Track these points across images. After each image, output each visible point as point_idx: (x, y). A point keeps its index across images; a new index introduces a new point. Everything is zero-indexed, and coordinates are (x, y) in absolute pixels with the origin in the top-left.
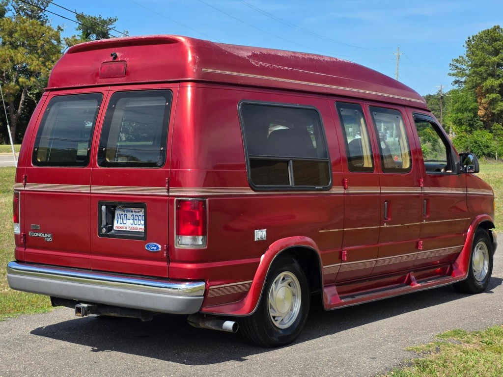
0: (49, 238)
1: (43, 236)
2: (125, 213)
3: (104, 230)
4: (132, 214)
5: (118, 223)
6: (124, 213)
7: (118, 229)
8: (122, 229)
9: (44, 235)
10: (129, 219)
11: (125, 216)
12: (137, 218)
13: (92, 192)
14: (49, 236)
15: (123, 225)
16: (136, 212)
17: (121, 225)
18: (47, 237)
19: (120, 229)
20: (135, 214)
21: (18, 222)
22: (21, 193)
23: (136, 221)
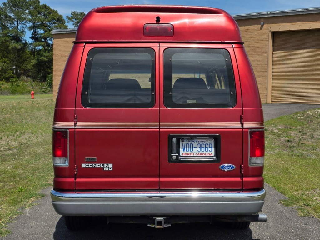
0: (108, 167)
1: (101, 166)
2: (191, 143)
3: (174, 157)
4: (198, 143)
5: (184, 150)
6: (189, 143)
7: (185, 156)
8: (189, 156)
9: (103, 165)
10: (196, 147)
11: (191, 145)
12: (203, 146)
13: (160, 127)
14: (110, 165)
15: (189, 152)
16: (202, 141)
17: (187, 153)
18: (107, 167)
19: (187, 156)
20: (201, 143)
21: (66, 156)
22: (69, 131)
23: (203, 149)
